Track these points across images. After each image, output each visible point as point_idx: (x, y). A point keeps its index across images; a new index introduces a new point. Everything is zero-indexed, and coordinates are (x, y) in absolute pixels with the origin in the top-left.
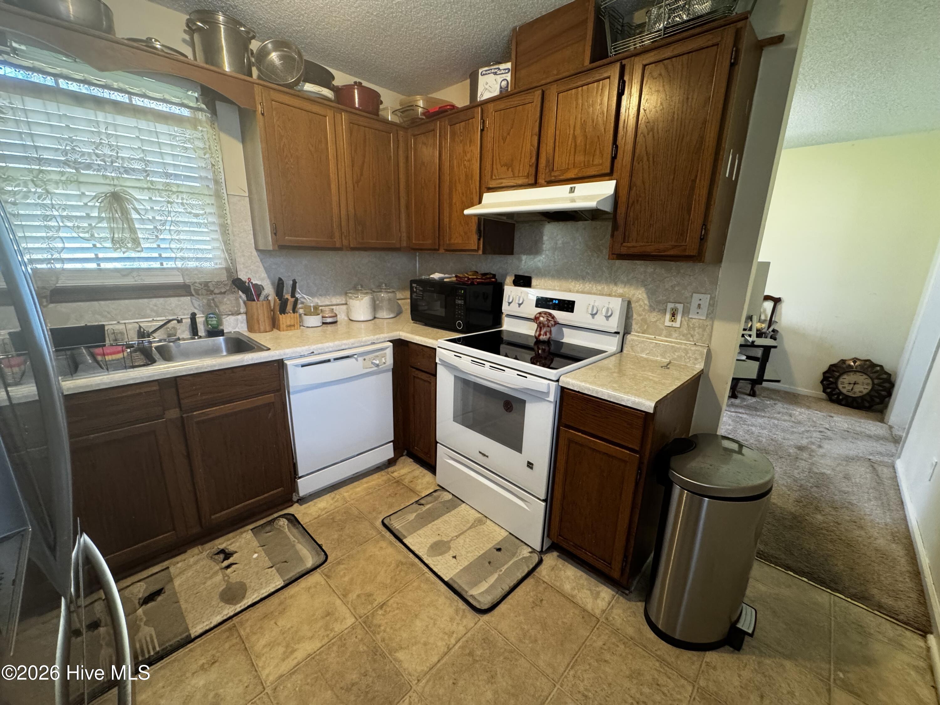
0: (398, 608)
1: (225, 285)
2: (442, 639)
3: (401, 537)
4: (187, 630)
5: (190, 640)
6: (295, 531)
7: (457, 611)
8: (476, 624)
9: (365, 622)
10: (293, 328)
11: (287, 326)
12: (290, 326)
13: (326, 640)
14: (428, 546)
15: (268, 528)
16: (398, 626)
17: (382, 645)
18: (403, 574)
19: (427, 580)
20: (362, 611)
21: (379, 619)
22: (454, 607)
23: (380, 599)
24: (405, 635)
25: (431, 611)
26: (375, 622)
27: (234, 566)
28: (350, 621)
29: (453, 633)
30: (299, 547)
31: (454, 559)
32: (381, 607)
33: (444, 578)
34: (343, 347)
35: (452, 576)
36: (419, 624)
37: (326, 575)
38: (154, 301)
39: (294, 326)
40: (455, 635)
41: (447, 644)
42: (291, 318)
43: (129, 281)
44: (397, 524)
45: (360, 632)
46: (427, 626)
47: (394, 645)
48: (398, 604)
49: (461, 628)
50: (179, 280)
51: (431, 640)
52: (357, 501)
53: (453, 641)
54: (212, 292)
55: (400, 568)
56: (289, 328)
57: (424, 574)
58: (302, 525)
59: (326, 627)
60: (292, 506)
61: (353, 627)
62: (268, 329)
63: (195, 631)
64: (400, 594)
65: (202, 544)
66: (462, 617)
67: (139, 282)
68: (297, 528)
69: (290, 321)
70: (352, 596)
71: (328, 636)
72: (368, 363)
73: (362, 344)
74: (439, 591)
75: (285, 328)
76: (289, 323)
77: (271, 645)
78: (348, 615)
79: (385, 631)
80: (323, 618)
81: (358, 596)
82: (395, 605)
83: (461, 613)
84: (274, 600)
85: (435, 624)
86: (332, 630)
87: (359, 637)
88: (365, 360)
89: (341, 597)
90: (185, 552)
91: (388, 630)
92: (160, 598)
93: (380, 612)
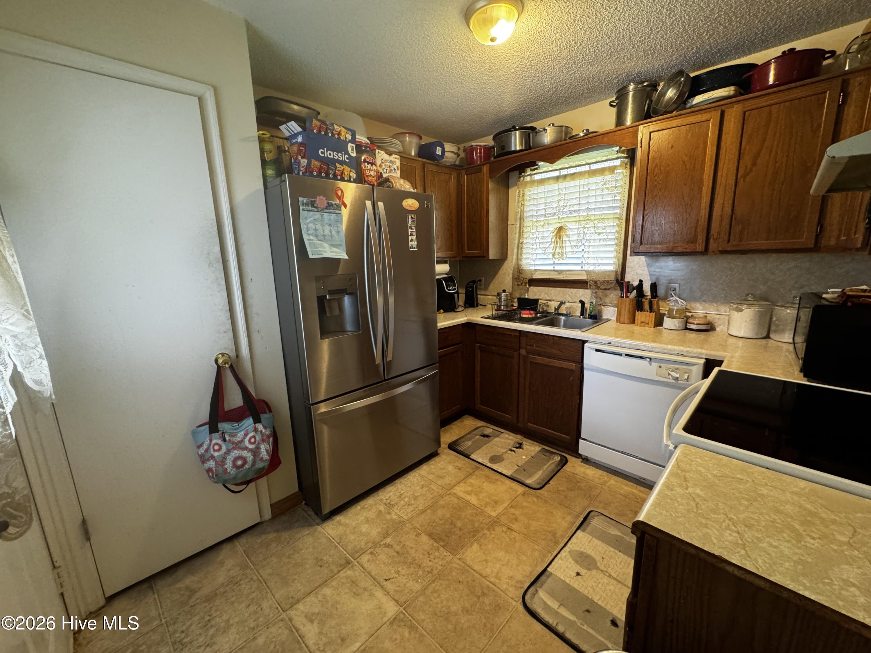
0: (510, 539)
1: (611, 283)
2: (492, 572)
3: (581, 528)
4: (472, 453)
5: (467, 456)
6: (553, 466)
7: (521, 582)
8: (512, 599)
9: (494, 522)
10: (647, 325)
11: (642, 323)
12: (644, 323)
13: (479, 506)
14: (582, 550)
15: (547, 454)
16: (497, 541)
17: (480, 534)
18: (543, 537)
19: (545, 556)
20: (503, 519)
21: (498, 530)
22: (523, 579)
23: (514, 526)
24: (490, 546)
25: (514, 562)
26: (496, 528)
27: (513, 452)
28: (494, 514)
29: (500, 580)
30: (540, 473)
31: (575, 574)
32: (508, 528)
33: (550, 567)
34: (642, 348)
35: (554, 573)
36: (501, 554)
37: (524, 493)
38: (572, 290)
39: (648, 323)
40: (497, 581)
41: (489, 575)
42: (646, 316)
43: (560, 277)
44: (595, 522)
45: (488, 520)
46: (500, 560)
47: (482, 541)
48: (515, 538)
49: (505, 586)
50: (584, 277)
51: (489, 564)
52: (609, 490)
53: (492, 580)
54: (598, 288)
55: (548, 534)
56: (643, 325)
57: (549, 552)
58: (562, 468)
59: (487, 504)
60: (578, 458)
61: (490, 516)
62: (626, 322)
63: (473, 456)
64: (523, 538)
65: (525, 437)
66: (515, 586)
67: (565, 278)
68: (556, 467)
69: (645, 318)
70: (512, 510)
71: (482, 506)
72: (663, 371)
73: (665, 351)
74: (536, 566)
75: (639, 324)
76: (643, 320)
77: (472, 485)
78: (497, 512)
79: (491, 534)
80: (493, 500)
81: (514, 514)
82: (512, 536)
83: (519, 585)
84: (498, 476)
85: (503, 565)
86: (486, 507)
87: (484, 521)
88: (660, 367)
89: (510, 505)
90: (517, 434)
91: (493, 536)
92: (486, 438)
93: (504, 529)
